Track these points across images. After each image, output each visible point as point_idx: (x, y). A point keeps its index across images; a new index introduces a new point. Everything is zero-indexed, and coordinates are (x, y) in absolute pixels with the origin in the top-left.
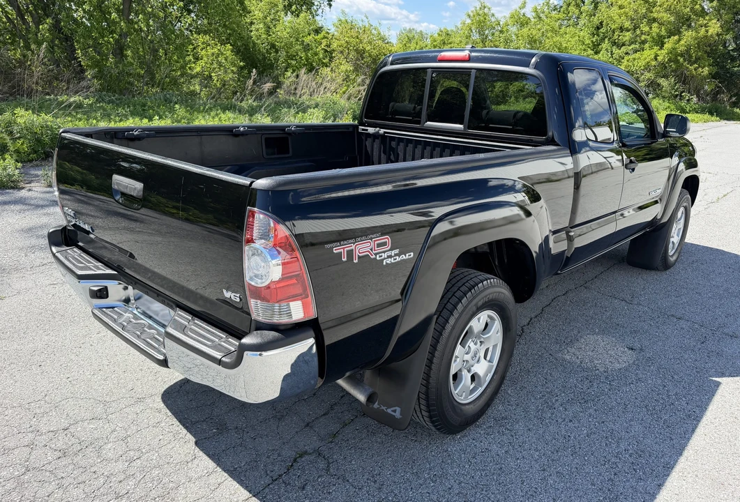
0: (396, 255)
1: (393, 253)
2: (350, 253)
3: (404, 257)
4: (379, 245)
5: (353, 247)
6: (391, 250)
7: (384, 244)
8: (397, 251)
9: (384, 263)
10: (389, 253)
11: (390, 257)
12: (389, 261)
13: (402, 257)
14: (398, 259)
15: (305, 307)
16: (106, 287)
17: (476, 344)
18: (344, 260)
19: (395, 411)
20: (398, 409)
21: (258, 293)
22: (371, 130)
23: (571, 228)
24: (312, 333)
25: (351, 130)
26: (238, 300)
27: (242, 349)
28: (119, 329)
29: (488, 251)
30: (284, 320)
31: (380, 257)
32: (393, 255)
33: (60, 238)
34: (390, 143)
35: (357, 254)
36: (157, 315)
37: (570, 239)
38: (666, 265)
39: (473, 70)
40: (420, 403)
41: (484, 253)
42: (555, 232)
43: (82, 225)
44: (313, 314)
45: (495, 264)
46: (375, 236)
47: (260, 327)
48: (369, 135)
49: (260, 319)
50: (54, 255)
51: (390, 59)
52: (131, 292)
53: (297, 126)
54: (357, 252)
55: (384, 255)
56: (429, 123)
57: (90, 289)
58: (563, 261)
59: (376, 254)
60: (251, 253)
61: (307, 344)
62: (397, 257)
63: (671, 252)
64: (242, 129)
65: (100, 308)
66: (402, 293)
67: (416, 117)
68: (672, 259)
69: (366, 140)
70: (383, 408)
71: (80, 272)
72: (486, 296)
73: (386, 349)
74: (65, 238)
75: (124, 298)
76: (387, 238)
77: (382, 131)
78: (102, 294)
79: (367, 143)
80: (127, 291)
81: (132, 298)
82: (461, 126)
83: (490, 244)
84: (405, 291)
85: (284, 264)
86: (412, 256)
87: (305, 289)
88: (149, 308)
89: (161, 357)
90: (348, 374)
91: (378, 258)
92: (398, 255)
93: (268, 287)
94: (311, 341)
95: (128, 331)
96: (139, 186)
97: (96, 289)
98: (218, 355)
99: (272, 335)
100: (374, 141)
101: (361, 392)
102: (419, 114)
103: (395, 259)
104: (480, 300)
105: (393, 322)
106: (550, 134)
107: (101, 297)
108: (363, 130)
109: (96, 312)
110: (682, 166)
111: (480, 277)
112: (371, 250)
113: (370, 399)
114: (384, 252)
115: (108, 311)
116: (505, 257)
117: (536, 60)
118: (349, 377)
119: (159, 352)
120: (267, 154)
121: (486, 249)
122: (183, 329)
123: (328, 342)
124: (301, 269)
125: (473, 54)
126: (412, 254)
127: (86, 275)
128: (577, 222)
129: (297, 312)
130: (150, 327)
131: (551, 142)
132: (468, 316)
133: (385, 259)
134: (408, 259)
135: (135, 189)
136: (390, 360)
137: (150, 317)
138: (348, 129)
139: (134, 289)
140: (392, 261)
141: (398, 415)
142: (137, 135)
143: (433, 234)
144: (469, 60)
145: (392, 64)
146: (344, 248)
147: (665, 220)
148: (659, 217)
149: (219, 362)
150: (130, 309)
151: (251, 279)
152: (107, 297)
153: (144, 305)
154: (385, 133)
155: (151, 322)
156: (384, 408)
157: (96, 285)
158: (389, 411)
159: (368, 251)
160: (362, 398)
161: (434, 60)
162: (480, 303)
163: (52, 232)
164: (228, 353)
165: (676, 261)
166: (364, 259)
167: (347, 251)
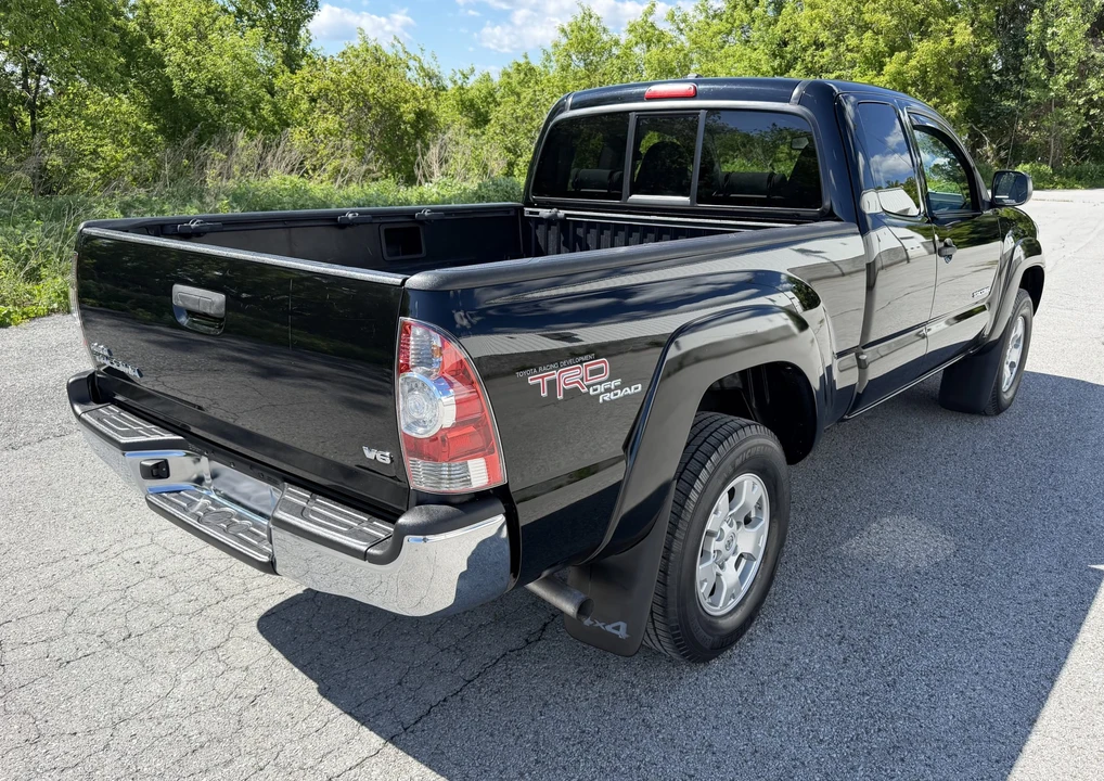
0: (617, 388)
1: (613, 384)
2: (552, 384)
3: (629, 392)
4: (593, 373)
5: (556, 376)
6: (610, 379)
7: (600, 371)
8: (618, 382)
9: (601, 401)
10: (607, 385)
11: (608, 390)
12: (608, 397)
13: (628, 391)
14: (620, 394)
15: (490, 467)
16: (166, 461)
17: (731, 525)
18: (544, 394)
19: (618, 628)
20: (623, 625)
21: (419, 448)
22: (544, 213)
23: (864, 347)
24: (500, 506)
25: (512, 213)
26: (388, 461)
27: (402, 533)
28: (193, 522)
29: (741, 386)
30: (457, 488)
31: (595, 390)
32: (613, 387)
33: (86, 391)
34: (575, 232)
35: (561, 386)
36: (249, 499)
37: (862, 366)
38: (999, 408)
39: (701, 111)
40: (653, 620)
41: (735, 391)
42: (840, 355)
43: (122, 368)
44: (501, 479)
45: (751, 407)
46: (586, 358)
47: (424, 499)
48: (541, 221)
49: (423, 487)
50: (79, 417)
51: (570, 100)
52: (205, 466)
53: (433, 210)
54: (562, 382)
55: (601, 388)
56: (635, 197)
57: (142, 466)
58: (852, 399)
59: (588, 387)
60: (406, 388)
61: (493, 525)
62: (619, 391)
63: (1005, 387)
64: (350, 216)
65: (158, 494)
66: (625, 447)
67: (614, 190)
68: (1007, 397)
69: (536, 228)
70: (598, 624)
71: (124, 440)
72: (746, 451)
73: (603, 535)
74: (93, 390)
75: (195, 476)
76: (604, 362)
77: (562, 213)
78: (160, 471)
79: (538, 232)
80: (198, 465)
81: (208, 477)
82: (687, 199)
83: (743, 373)
84: (630, 444)
85: (458, 403)
86: (640, 389)
87: (488, 440)
88: (234, 490)
89: (265, 559)
90: (545, 573)
91: (591, 393)
92: (620, 387)
93: (434, 439)
94: (500, 519)
95: (207, 524)
96: (219, 298)
97: (150, 464)
98: (362, 546)
99: (443, 510)
100: (549, 229)
101: (568, 599)
102: (619, 185)
103: (616, 394)
104: (738, 457)
105: (614, 492)
106: (827, 204)
107: (159, 477)
108: (531, 213)
109: (153, 499)
110: (1019, 252)
111: (733, 424)
112: (582, 379)
113: (582, 609)
114: (600, 383)
115: (171, 497)
116: (767, 395)
117: (800, 91)
118: (546, 578)
119: (261, 551)
120: (389, 255)
121: (738, 383)
122: (302, 513)
123: (523, 521)
124: (483, 411)
125: (701, 87)
126: (640, 386)
127: (134, 443)
128: (872, 339)
129: (479, 475)
130: (240, 517)
131: (829, 215)
132: (720, 483)
133: (602, 393)
134: (635, 394)
135: (212, 303)
136: (611, 550)
137: (238, 503)
138: (508, 212)
139: (210, 460)
140: (612, 397)
141: (622, 633)
142: (196, 228)
143: (669, 357)
144: (694, 96)
145: (573, 107)
146: (543, 378)
147: (996, 336)
148: (987, 333)
149: (364, 556)
150: (204, 492)
151: (408, 427)
152: (168, 476)
153: (224, 485)
154: (567, 215)
155: (240, 510)
156: (601, 625)
157: (149, 459)
158: (609, 628)
159: (578, 382)
160: (569, 608)
161: (640, 98)
162: (738, 462)
163: (73, 382)
164: (376, 543)
165: (1012, 399)
166: (572, 394)
167: (548, 382)
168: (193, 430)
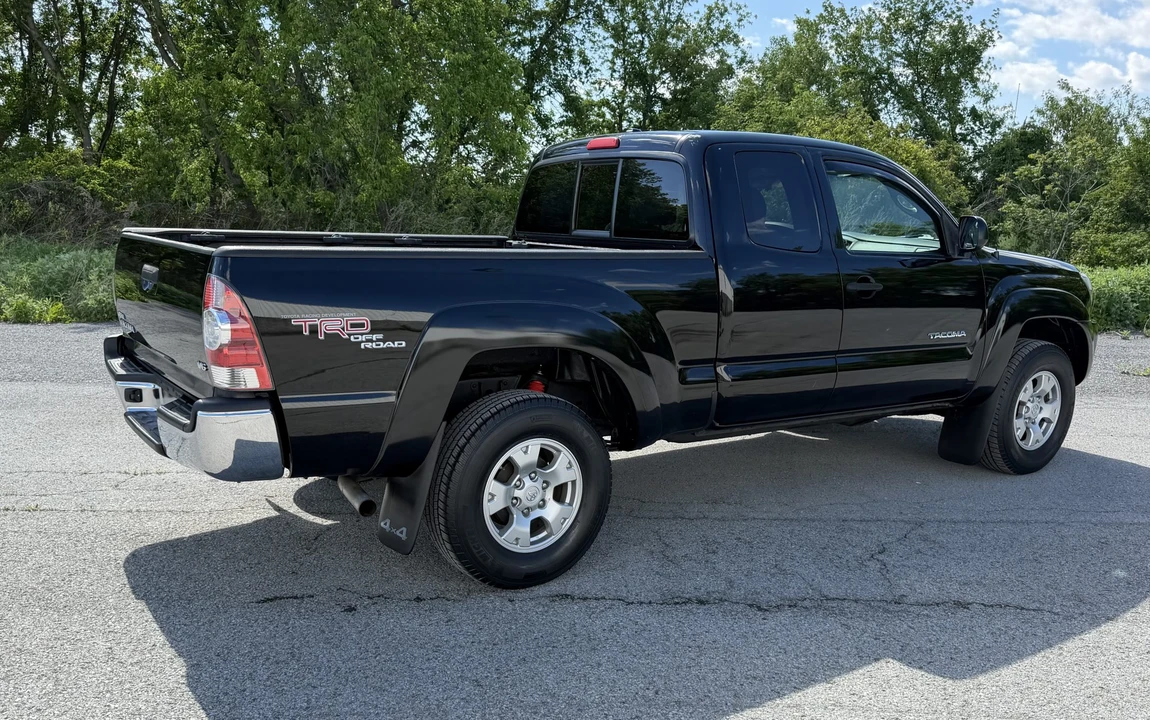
0: (378, 340)
1: (374, 337)
3: (392, 345)
4: (353, 326)
5: (318, 322)
6: (372, 333)
7: (362, 325)
8: (380, 336)
9: (362, 347)
10: (369, 337)
11: (368, 341)
12: (369, 345)
13: (389, 344)
14: (382, 345)
15: (260, 375)
16: (140, 390)
18: (306, 334)
19: (401, 533)
20: (404, 529)
23: (720, 361)
24: (269, 405)
26: (205, 369)
27: (196, 409)
31: (356, 338)
32: (374, 339)
33: (115, 346)
35: (323, 330)
39: (620, 160)
42: (685, 363)
44: (270, 386)
46: (347, 315)
47: (221, 394)
54: (323, 328)
55: (362, 338)
56: (577, 231)
59: (349, 335)
62: (382, 343)
74: (121, 347)
76: (365, 320)
78: (136, 396)
85: (233, 330)
91: (352, 339)
92: (383, 341)
97: (131, 391)
101: (356, 497)
103: (379, 345)
107: (135, 400)
109: (129, 416)
112: (343, 329)
113: (366, 506)
114: (362, 334)
124: (254, 338)
127: (122, 375)
129: (252, 380)
131: (694, 245)
133: (363, 342)
134: (398, 347)
140: (374, 346)
141: (404, 537)
146: (305, 322)
149: (183, 427)
151: (208, 343)
152: (141, 400)
156: (394, 530)
157: (130, 387)
158: (398, 533)
159: (339, 330)
160: (354, 502)
163: (109, 339)
166: (333, 338)
167: (310, 326)
168: (166, 376)
